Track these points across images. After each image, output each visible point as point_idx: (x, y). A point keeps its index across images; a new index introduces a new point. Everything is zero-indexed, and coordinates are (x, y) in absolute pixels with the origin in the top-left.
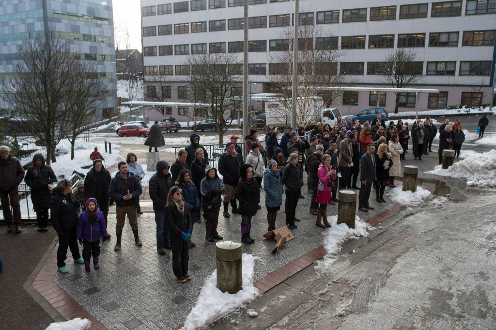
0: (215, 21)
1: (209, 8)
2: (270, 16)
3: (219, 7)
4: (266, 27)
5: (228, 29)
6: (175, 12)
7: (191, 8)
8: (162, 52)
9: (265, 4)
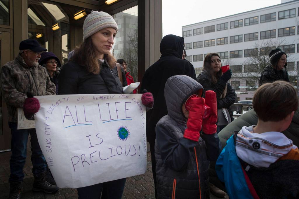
0: (234, 36)
1: (230, 28)
2: (278, 29)
3: (238, 27)
4: (275, 37)
5: (245, 41)
6: (205, 33)
7: (217, 29)
8: (195, 59)
9: (275, 22)
